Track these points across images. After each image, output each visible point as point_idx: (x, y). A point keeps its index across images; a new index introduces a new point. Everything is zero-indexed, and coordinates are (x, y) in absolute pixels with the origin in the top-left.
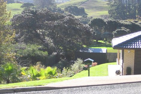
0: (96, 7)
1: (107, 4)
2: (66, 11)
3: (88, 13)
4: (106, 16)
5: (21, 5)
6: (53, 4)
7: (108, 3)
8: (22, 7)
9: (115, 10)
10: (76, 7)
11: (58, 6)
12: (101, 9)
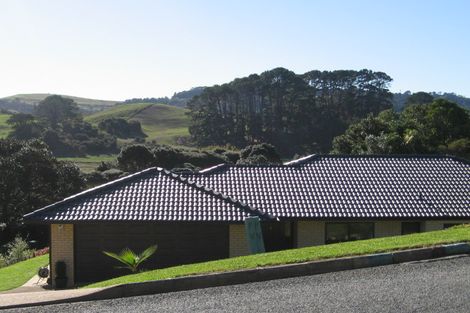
0: (164, 121)
1: (187, 114)
2: (102, 129)
3: (147, 134)
4: (185, 138)
5: (8, 117)
6: (75, 115)
7: (188, 111)
8: (9, 122)
9: (203, 125)
10: (124, 122)
11: (85, 119)
12: (176, 123)
